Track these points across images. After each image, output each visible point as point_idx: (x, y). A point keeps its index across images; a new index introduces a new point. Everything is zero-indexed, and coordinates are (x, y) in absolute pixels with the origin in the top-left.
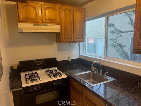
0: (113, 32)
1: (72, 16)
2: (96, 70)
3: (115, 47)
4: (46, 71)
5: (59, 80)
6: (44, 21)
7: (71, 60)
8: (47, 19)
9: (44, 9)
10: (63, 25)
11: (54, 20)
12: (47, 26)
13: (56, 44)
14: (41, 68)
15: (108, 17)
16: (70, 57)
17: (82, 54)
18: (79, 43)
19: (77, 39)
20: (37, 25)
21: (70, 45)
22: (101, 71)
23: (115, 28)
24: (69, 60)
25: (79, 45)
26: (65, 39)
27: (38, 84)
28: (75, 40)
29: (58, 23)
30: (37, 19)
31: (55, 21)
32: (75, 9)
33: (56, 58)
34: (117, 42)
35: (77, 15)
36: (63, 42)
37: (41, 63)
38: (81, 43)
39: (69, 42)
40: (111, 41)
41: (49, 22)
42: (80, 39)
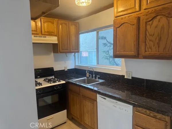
0: (105, 45)
1: (68, 29)
2: (90, 76)
3: (107, 59)
4: (44, 79)
5: (59, 85)
6: (43, 33)
7: (67, 70)
8: (46, 32)
9: (44, 22)
10: (60, 37)
11: (53, 32)
12: (46, 37)
13: (52, 54)
14: (39, 77)
15: (98, 32)
16: (66, 67)
17: (77, 64)
18: (75, 54)
19: (73, 49)
20: (37, 37)
21: (66, 55)
22: (94, 75)
23: (107, 41)
24: (65, 70)
25: (75, 56)
26: (62, 49)
27: (41, 88)
28: (72, 51)
29: (56, 36)
30: (37, 31)
31: (53, 34)
32: (70, 23)
33: (53, 68)
34: (109, 54)
35: (73, 29)
36: (61, 52)
37: (39, 72)
38: (76, 53)
39: (66, 52)
40: (104, 53)
41: (47, 34)
42: (75, 49)
